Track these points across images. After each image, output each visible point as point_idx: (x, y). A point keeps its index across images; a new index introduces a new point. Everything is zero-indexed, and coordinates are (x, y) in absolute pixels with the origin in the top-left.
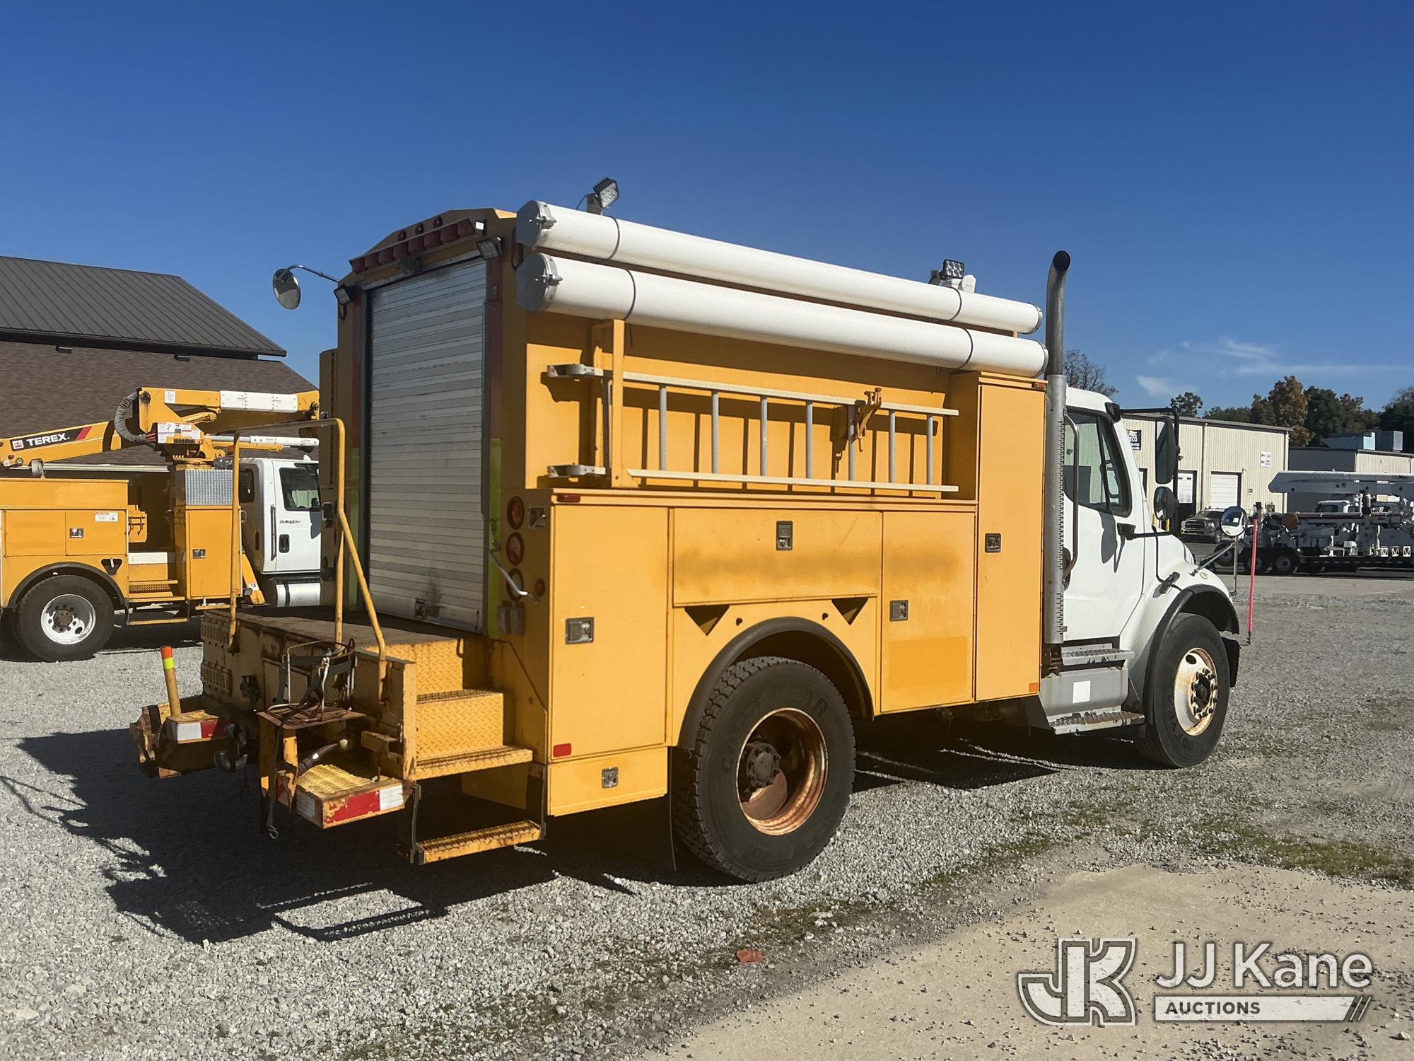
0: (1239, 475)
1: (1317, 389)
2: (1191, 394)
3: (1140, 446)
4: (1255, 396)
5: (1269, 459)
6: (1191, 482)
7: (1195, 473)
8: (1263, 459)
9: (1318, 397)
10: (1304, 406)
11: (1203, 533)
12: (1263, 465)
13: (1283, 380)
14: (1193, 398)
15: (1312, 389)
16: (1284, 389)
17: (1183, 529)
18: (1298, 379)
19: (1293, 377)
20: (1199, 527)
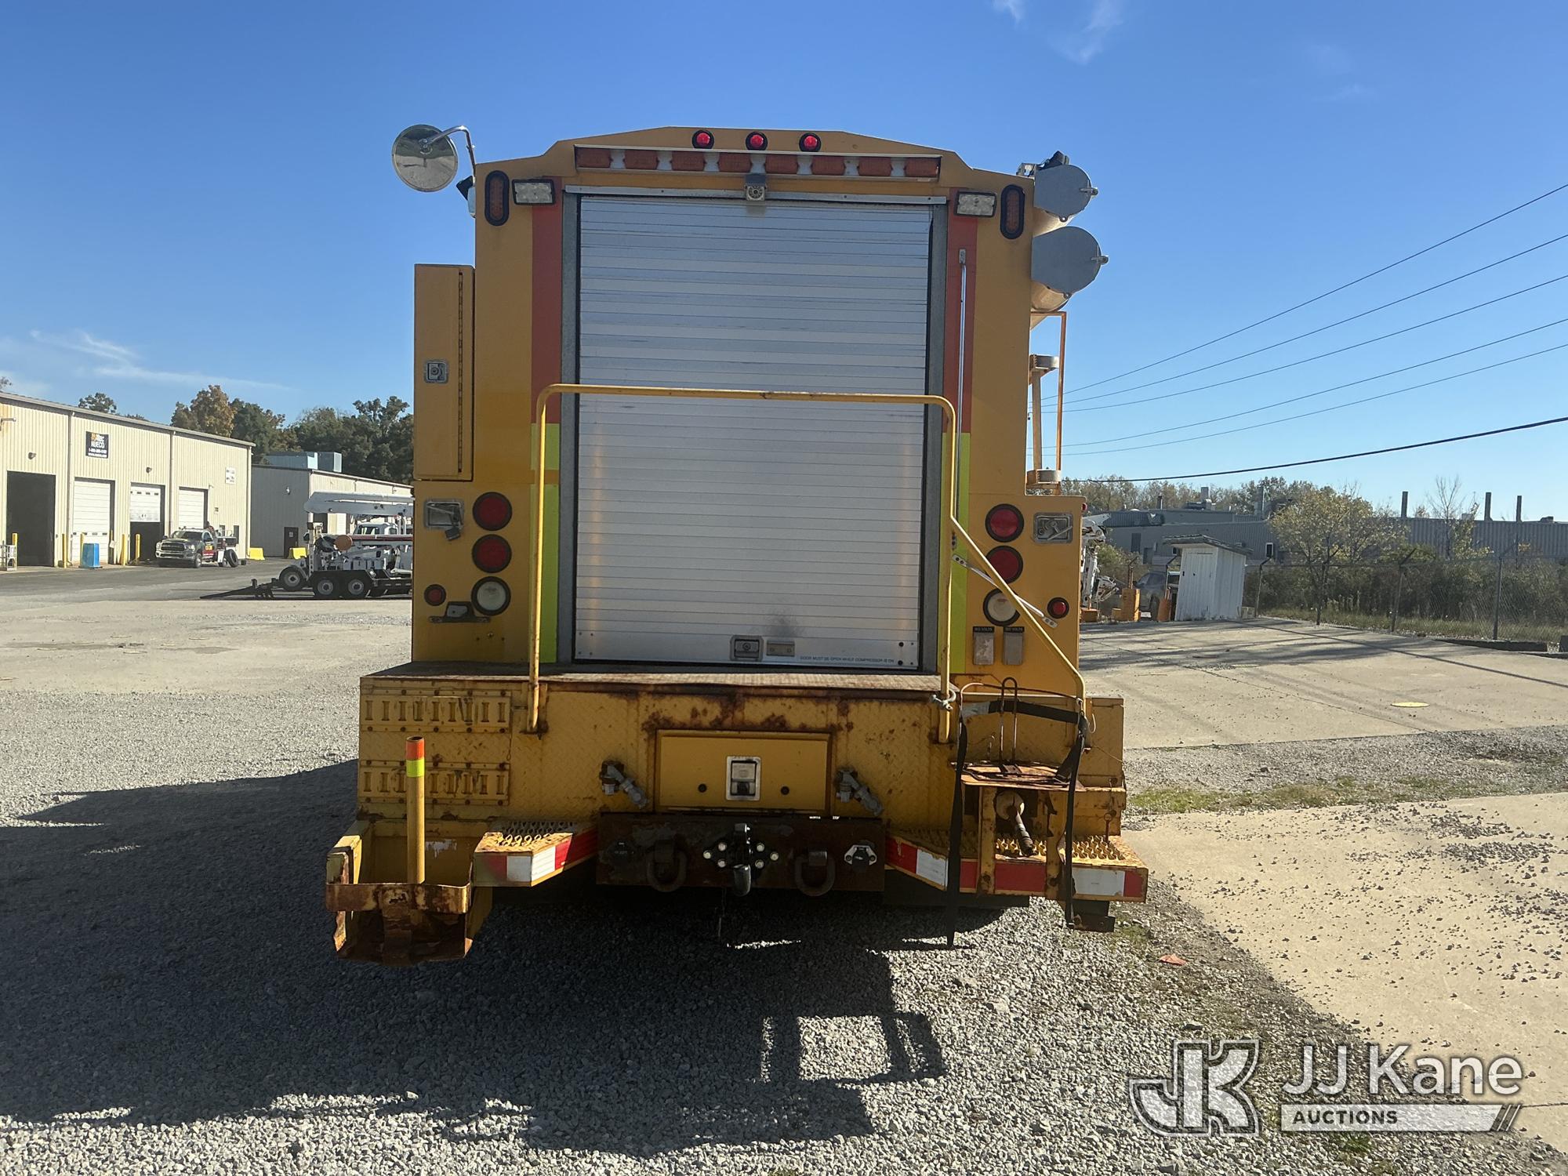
0: (206, 491)
1: (243, 402)
2: (103, 395)
3: (107, 454)
4: (178, 404)
5: (233, 475)
6: (158, 498)
7: (163, 488)
8: (229, 475)
9: (244, 411)
10: (230, 420)
11: (182, 556)
12: (228, 481)
13: (207, 389)
14: (105, 400)
15: (236, 401)
16: (208, 398)
17: (159, 552)
18: (222, 390)
19: (218, 387)
20: (177, 549)
